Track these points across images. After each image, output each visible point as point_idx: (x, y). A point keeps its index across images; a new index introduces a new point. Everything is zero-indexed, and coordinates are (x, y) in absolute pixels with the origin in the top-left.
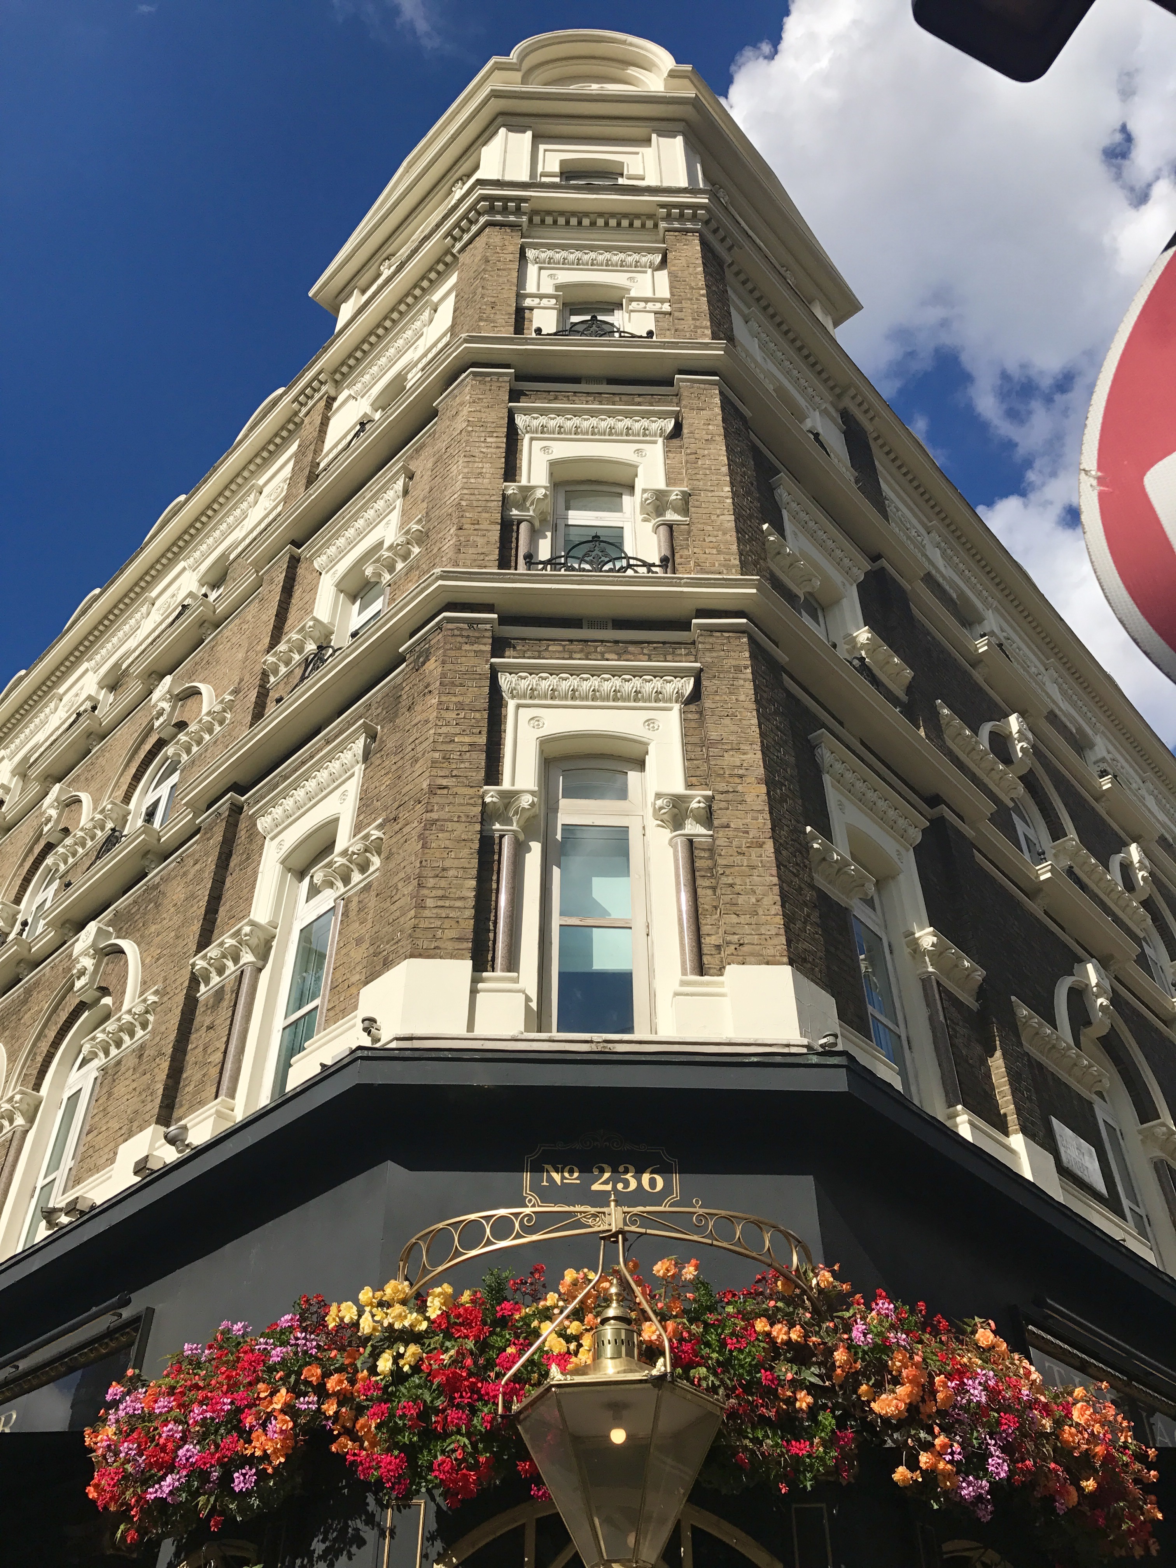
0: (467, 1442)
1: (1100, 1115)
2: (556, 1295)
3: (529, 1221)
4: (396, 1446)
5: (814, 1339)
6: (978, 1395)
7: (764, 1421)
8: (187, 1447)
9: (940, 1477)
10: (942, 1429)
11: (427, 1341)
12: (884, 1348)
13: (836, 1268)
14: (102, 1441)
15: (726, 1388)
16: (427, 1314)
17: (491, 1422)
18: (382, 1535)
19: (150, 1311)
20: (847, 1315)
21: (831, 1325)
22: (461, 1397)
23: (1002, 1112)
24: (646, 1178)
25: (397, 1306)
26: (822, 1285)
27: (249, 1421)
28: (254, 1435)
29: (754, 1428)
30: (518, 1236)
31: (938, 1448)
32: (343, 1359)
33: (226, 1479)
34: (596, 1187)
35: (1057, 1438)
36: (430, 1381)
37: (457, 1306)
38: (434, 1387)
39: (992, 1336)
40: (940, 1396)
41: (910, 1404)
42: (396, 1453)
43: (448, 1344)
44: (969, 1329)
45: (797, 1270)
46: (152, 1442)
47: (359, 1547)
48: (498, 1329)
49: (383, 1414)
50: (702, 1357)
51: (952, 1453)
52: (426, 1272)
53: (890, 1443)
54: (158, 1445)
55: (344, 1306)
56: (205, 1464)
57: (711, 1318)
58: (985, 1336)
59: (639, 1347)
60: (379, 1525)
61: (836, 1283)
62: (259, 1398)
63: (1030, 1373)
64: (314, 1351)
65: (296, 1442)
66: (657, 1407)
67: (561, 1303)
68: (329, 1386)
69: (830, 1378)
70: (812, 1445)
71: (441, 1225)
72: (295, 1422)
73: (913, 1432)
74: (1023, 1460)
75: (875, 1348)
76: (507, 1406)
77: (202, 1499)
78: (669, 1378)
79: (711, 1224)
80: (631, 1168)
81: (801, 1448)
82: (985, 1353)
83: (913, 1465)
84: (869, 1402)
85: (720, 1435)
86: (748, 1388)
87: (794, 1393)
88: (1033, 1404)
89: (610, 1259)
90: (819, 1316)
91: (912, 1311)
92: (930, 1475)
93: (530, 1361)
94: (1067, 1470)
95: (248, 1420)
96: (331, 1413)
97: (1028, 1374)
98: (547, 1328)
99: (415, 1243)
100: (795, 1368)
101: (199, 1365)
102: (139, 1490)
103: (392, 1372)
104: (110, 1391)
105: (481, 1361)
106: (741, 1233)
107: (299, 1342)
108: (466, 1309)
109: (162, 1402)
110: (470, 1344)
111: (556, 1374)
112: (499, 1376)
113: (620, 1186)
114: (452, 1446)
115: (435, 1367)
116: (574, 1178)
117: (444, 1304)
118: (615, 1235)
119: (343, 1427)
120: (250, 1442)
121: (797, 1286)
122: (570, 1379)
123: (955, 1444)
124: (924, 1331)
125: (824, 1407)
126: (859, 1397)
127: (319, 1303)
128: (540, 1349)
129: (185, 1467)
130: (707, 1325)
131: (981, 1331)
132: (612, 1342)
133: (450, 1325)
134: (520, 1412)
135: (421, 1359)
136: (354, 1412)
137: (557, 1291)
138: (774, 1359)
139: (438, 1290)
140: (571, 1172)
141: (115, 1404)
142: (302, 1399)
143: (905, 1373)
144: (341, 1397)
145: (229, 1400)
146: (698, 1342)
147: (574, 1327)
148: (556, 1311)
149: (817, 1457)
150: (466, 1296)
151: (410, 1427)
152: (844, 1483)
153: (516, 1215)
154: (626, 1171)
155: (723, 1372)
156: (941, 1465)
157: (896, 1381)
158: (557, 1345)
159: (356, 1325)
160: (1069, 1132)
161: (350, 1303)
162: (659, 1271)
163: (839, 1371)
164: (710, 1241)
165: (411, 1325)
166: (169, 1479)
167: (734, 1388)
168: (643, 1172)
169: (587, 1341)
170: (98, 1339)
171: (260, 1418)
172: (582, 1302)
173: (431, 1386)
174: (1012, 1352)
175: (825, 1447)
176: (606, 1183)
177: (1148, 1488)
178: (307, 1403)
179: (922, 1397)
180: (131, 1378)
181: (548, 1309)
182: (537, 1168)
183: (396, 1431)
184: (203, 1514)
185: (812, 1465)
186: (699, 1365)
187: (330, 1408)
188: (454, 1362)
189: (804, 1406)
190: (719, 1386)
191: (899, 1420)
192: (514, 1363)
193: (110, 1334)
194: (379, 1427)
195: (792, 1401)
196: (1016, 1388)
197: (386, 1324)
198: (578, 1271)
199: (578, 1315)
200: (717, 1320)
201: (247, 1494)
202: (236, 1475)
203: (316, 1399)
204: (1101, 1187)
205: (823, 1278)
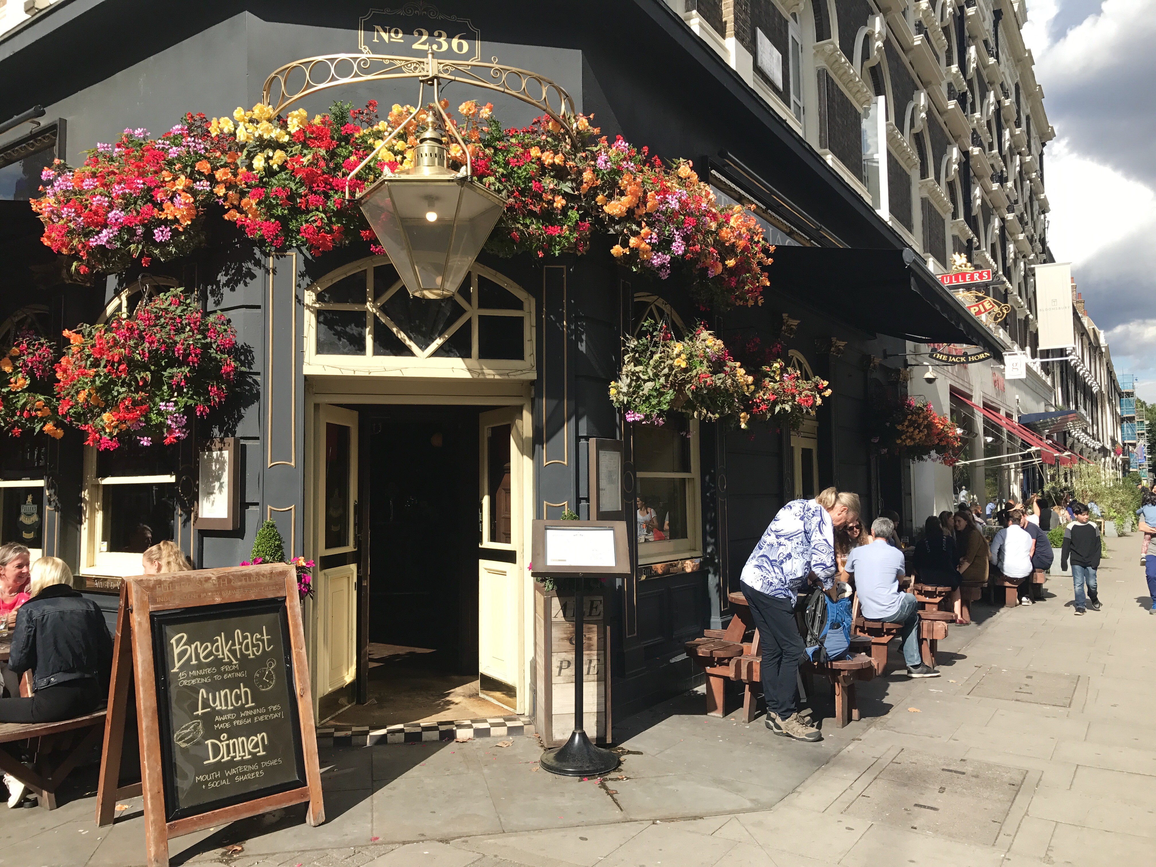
0: (324, 216)
1: (791, 32)
2: (386, 123)
3: (365, 64)
4: (272, 216)
5: (571, 163)
6: (674, 204)
7: (532, 214)
8: (114, 212)
9: (641, 253)
10: (647, 224)
11: (289, 149)
12: (618, 172)
13: (591, 116)
14: (45, 207)
15: (508, 191)
16: (288, 130)
17: (341, 204)
18: (267, 271)
19: (63, 122)
20: (595, 149)
21: (584, 155)
22: (318, 186)
23: (724, 20)
24: (455, 41)
25: (265, 122)
26: (580, 128)
27: (159, 197)
28: (164, 206)
29: (524, 218)
30: (356, 75)
31: (642, 235)
32: (225, 159)
33: (148, 235)
34: (416, 46)
35: (717, 234)
36: (294, 176)
37: (310, 125)
38: (297, 180)
39: (689, 170)
40: (649, 205)
41: (629, 208)
42: (273, 220)
43: (305, 151)
44: (675, 166)
45: (564, 116)
46: (86, 208)
47: (251, 279)
48: (343, 143)
49: (261, 195)
50: (492, 170)
51: (651, 239)
52: (284, 98)
53: (612, 231)
54: (91, 210)
55: (222, 120)
56: (131, 223)
57: (499, 145)
58: (685, 169)
59: (448, 159)
60: (264, 266)
61: (590, 128)
62: (164, 181)
63: (709, 193)
64: (203, 152)
65: (198, 212)
66: (460, 198)
67: (390, 129)
68: (217, 176)
69: (578, 190)
70: (562, 230)
71: (294, 64)
72: (195, 199)
73: (628, 225)
74: (694, 245)
75: (612, 172)
76: (352, 194)
77: (133, 247)
78: (469, 180)
79: (504, 77)
80: (444, 33)
81: (555, 231)
82: (682, 181)
83: (625, 244)
84: (602, 206)
85: (501, 220)
86: (522, 193)
87: (553, 197)
88: (708, 212)
89: (428, 98)
90: (575, 148)
91: (639, 152)
92: (635, 251)
93: (368, 167)
94: (720, 253)
95: (159, 195)
96: (222, 194)
97: (708, 194)
98: (379, 145)
99: (275, 77)
100: (556, 182)
101: (112, 159)
102: (83, 240)
103: (265, 168)
104: (44, 173)
105: (331, 165)
106: (526, 85)
107: (190, 144)
108: (318, 128)
109: (88, 182)
110: (323, 152)
111: (387, 173)
112: (344, 175)
113: (435, 47)
114: (313, 218)
115: (297, 166)
116: (399, 38)
117: (301, 123)
118: (432, 79)
119: (232, 204)
120: (163, 210)
121: (563, 127)
122: (397, 177)
123: (654, 234)
124: (644, 165)
125: (572, 208)
126: (596, 203)
127: (201, 119)
128: (374, 158)
129: (115, 225)
130: (496, 149)
131: (682, 167)
132: (429, 155)
133: (306, 139)
134: (362, 198)
135: (286, 161)
136: (238, 195)
137: (386, 120)
138: (541, 175)
139: (295, 113)
140: (396, 32)
141: (50, 183)
142: (198, 183)
143: (629, 188)
144: (228, 185)
145: (141, 182)
146: (490, 160)
147: (400, 145)
148: (386, 134)
149: (564, 237)
150: (317, 120)
151: (281, 205)
152: (579, 254)
153: (355, 59)
154: (440, 36)
155: (506, 181)
156: (643, 245)
157: (622, 194)
158: (386, 156)
159: (234, 135)
160: (767, 41)
161: (227, 118)
162: (463, 110)
163: (585, 185)
164: (502, 89)
165: (276, 137)
166: (105, 232)
167: (513, 192)
168: (453, 37)
169: (409, 155)
170: (24, 140)
171: (168, 195)
172: (405, 128)
173: (295, 180)
174: (700, 181)
175: (570, 231)
176: (424, 43)
177: (764, 268)
178: (203, 186)
179: (638, 204)
180: (59, 166)
181: (379, 132)
182: (369, 28)
183: (270, 207)
184: (136, 255)
185: (560, 242)
186: (489, 175)
187: (220, 191)
188: (311, 164)
189: (559, 206)
190: (503, 190)
191: (620, 218)
192: (356, 166)
193: (33, 136)
194: (258, 204)
195: (551, 202)
196: (699, 202)
197: (257, 135)
198: (402, 106)
199: (403, 137)
200: (504, 146)
201: (166, 244)
202: (155, 231)
203: (209, 183)
204: (780, 84)
205: (582, 123)
